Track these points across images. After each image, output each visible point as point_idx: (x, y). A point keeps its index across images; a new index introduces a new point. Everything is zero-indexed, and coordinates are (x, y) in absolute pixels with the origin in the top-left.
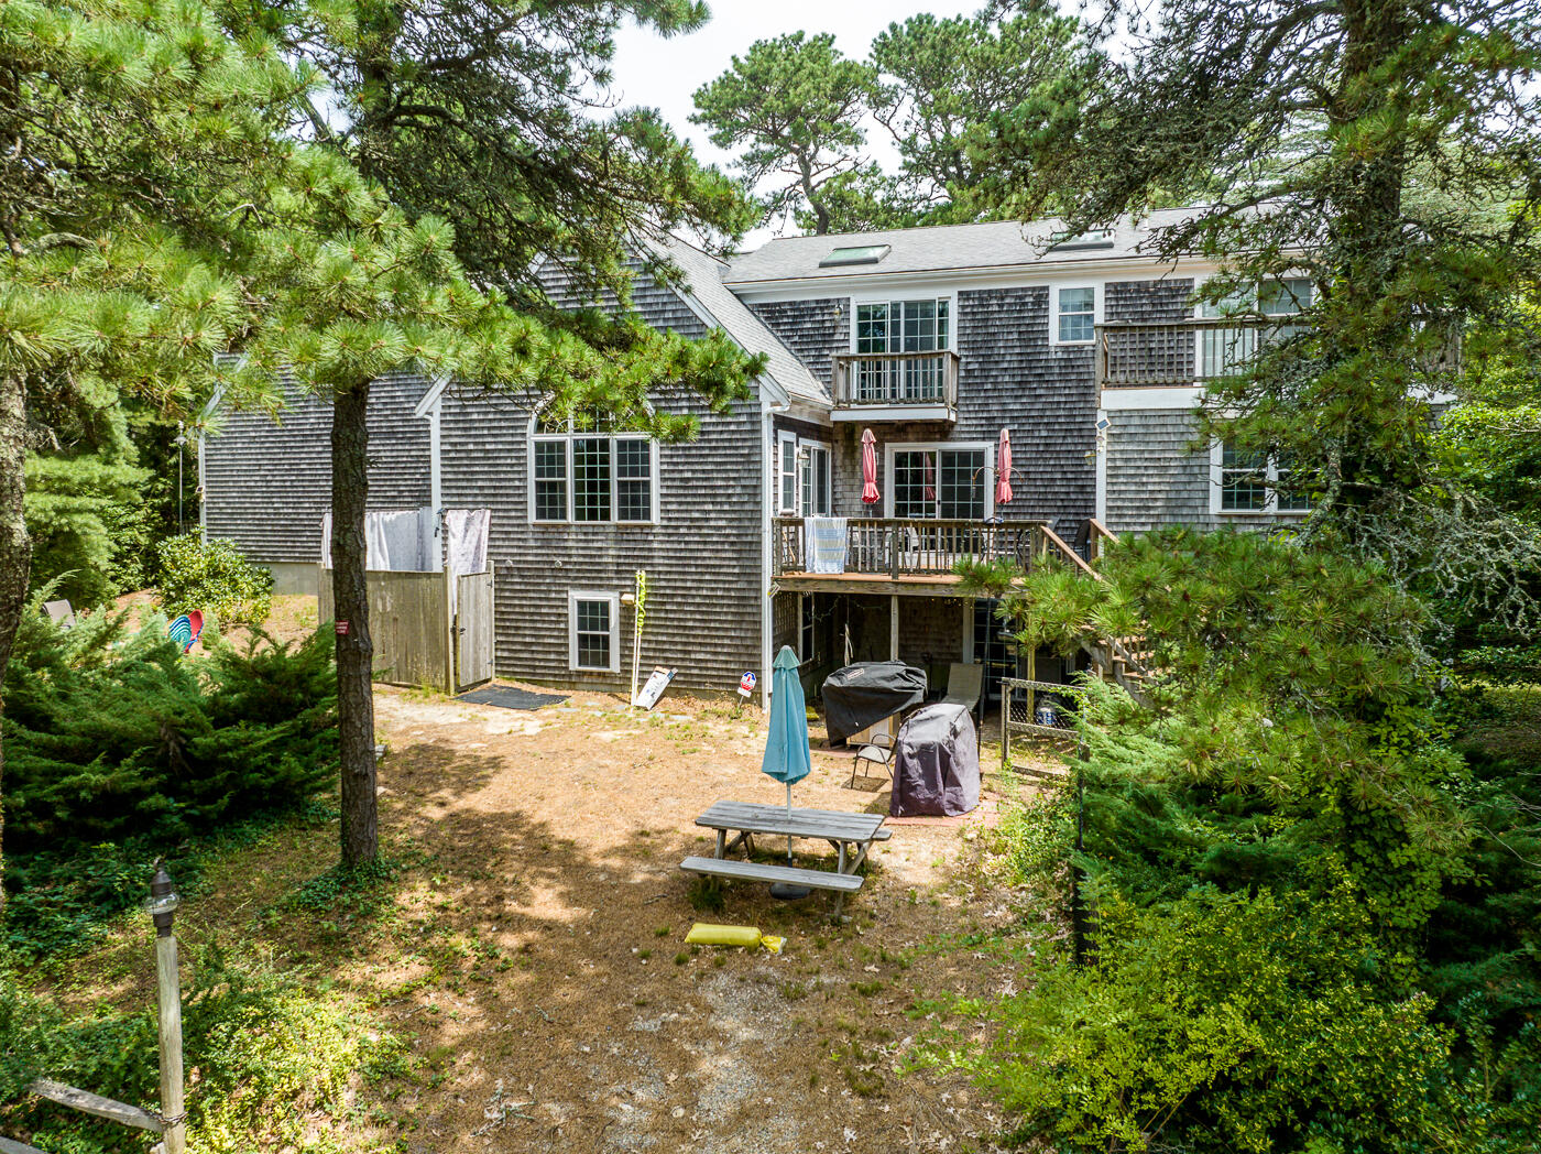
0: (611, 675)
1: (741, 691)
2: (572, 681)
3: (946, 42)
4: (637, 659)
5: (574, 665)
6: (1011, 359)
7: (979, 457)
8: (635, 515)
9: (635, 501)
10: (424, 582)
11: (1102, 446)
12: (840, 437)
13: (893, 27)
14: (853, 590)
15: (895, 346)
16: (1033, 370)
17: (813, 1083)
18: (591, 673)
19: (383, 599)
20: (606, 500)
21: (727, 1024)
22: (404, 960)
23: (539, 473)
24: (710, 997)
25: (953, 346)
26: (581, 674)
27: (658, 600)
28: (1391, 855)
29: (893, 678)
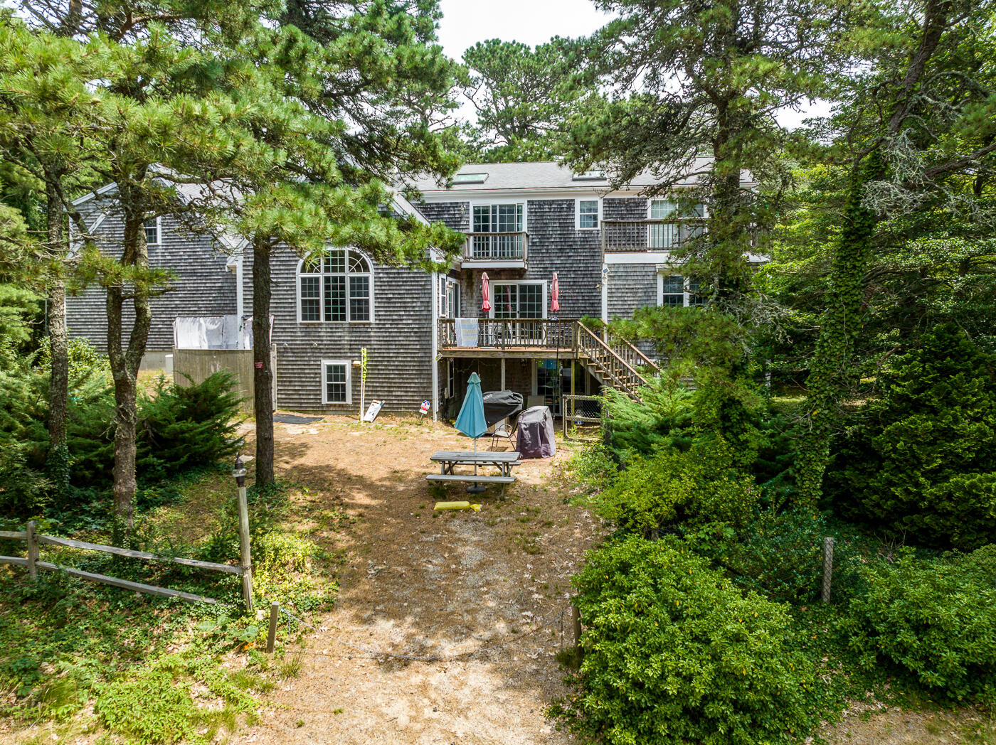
0: (347, 406)
1: (421, 411)
2: (324, 410)
3: (508, 56)
4: (363, 397)
5: (325, 401)
6: (555, 237)
7: (539, 288)
8: (360, 318)
9: (360, 310)
10: (240, 355)
11: (605, 282)
12: (465, 277)
13: (478, 44)
14: (481, 356)
15: (494, 228)
16: (567, 243)
17: (509, 552)
18: (335, 405)
19: (215, 365)
20: (343, 310)
21: (465, 536)
22: (305, 521)
23: (303, 295)
24: (453, 528)
25: (525, 229)
26: (328, 406)
27: (373, 364)
28: (740, 437)
29: (507, 398)
